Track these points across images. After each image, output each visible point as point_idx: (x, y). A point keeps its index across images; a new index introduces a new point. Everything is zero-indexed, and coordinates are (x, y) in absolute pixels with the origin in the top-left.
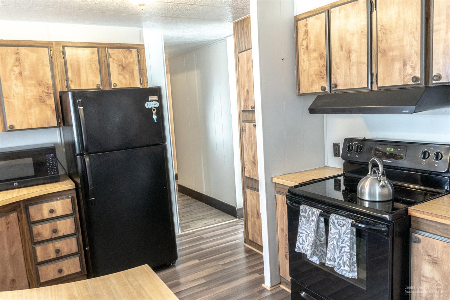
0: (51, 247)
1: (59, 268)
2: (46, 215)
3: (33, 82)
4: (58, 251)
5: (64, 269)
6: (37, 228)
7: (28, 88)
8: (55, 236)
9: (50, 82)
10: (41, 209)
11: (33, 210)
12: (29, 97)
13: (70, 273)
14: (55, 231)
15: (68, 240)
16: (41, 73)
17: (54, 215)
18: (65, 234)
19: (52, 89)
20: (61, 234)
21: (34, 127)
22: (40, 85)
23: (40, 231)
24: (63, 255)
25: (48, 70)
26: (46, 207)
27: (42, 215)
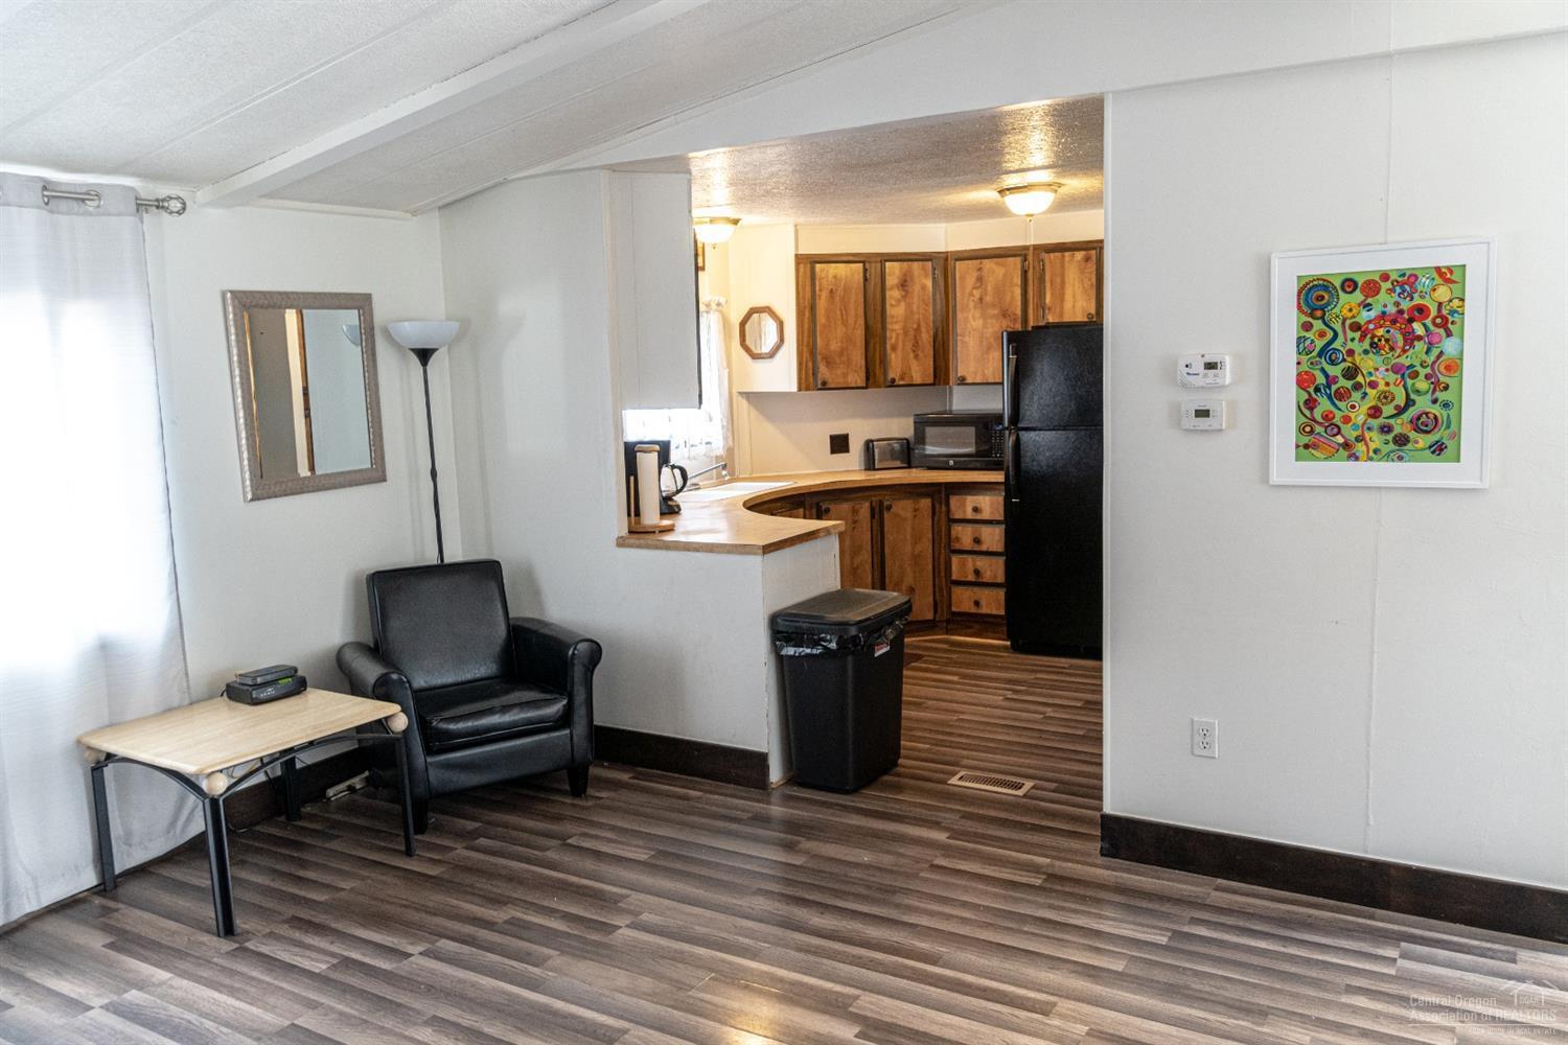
0: (971, 562)
1: (976, 598)
2: (970, 515)
3: (996, 312)
4: (977, 572)
5: (983, 602)
6: (957, 529)
7: (989, 321)
8: (976, 548)
9: (1019, 312)
10: (963, 504)
11: (954, 501)
12: (988, 335)
13: (989, 612)
14: (977, 541)
15: (994, 559)
16: (1008, 299)
17: (978, 517)
18: (990, 550)
19: (1020, 320)
20: (984, 548)
21: (990, 381)
22: (1004, 316)
23: (960, 536)
24: (985, 580)
25: (1018, 291)
26: (971, 501)
27: (964, 512)
